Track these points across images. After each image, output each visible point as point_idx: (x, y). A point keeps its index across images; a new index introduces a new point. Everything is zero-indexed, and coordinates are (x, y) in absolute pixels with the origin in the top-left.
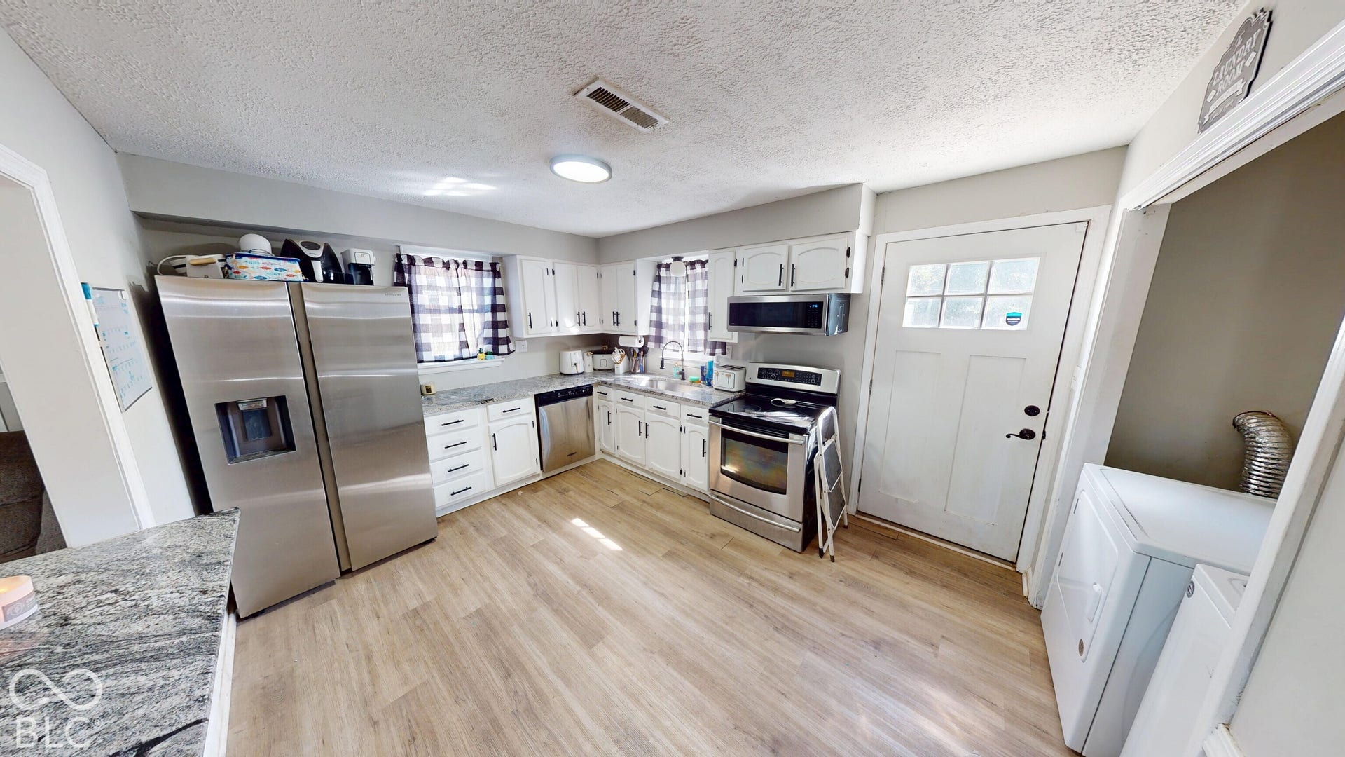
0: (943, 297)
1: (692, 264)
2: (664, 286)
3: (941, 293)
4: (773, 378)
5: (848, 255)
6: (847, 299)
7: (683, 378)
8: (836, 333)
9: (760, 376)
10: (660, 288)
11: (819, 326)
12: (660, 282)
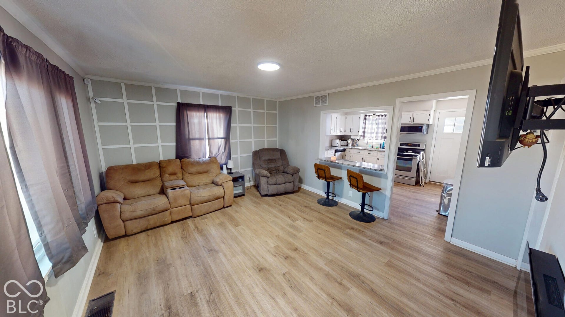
0: (454, 125)
1: (379, 116)
2: (367, 121)
3: (454, 124)
4: (405, 146)
5: (429, 115)
6: (428, 125)
7: (373, 147)
8: (425, 134)
9: (401, 145)
10: (366, 121)
11: (421, 132)
12: (366, 120)
